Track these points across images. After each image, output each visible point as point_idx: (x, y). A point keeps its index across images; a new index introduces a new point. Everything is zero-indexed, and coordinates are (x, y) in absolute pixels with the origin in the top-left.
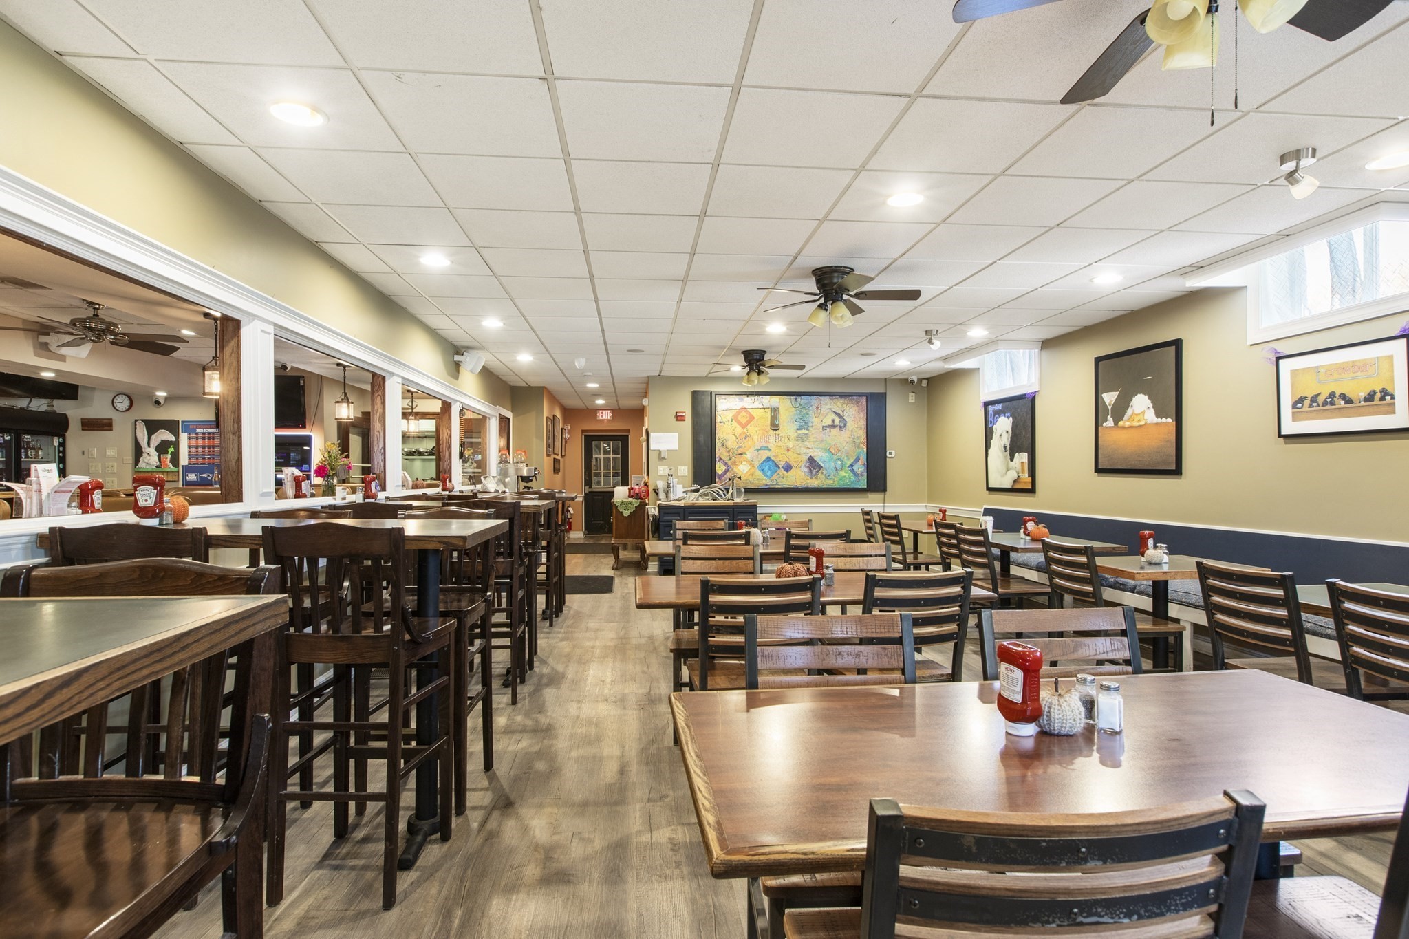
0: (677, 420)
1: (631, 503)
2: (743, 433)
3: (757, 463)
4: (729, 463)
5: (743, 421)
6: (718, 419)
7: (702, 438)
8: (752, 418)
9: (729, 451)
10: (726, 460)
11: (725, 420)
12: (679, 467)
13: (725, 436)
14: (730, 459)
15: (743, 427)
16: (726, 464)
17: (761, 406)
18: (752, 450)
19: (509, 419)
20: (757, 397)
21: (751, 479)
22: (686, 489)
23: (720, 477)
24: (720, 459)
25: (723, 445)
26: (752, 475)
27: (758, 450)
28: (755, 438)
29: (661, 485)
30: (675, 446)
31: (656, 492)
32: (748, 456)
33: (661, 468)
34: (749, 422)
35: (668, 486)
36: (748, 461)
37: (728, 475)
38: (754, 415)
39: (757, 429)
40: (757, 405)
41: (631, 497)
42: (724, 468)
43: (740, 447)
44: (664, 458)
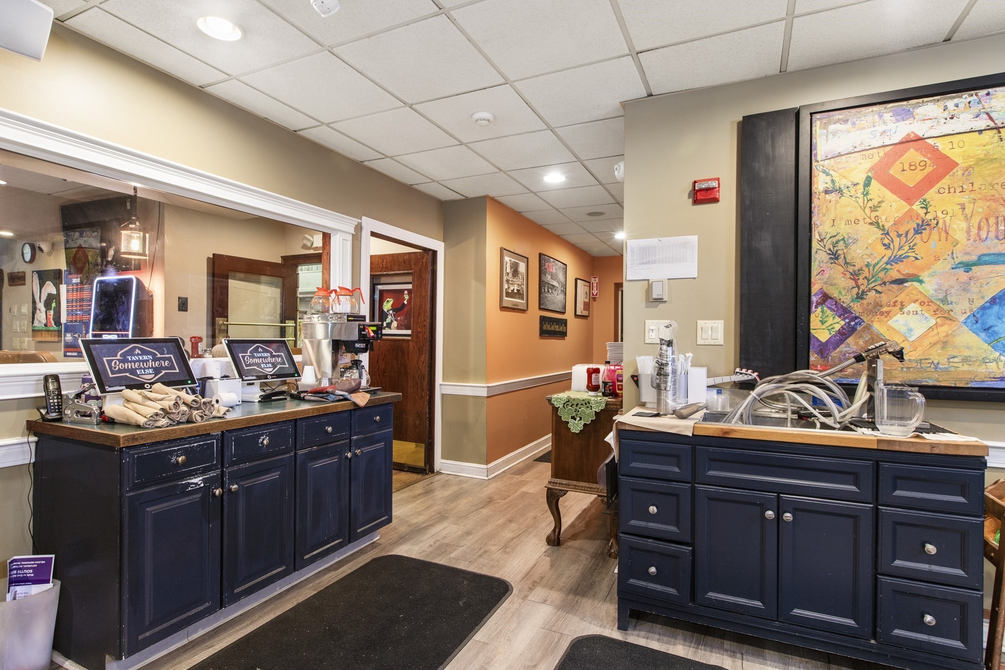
0: (696, 202)
1: (587, 403)
2: (910, 215)
3: (962, 308)
4: (857, 308)
5: (911, 179)
6: (820, 183)
7: (765, 243)
8: (945, 165)
9: (855, 276)
10: (846, 299)
11: (841, 183)
12: (701, 323)
13: (843, 230)
14: (860, 297)
15: (909, 200)
16: (843, 312)
17: (983, 123)
18: (943, 266)
19: (435, 253)
20: (965, 98)
21: (937, 356)
22: (718, 380)
23: (824, 349)
24: (825, 298)
25: (834, 256)
26: (945, 344)
27: (967, 266)
28: (958, 228)
29: (646, 366)
30: (690, 269)
31: (635, 379)
32: (929, 287)
33: (651, 324)
34: (930, 181)
35: (660, 369)
36: (926, 302)
37: (853, 345)
38: (955, 155)
39: (964, 199)
40: (966, 121)
41: (594, 388)
42: (838, 324)
43: (898, 260)
44: (659, 300)
